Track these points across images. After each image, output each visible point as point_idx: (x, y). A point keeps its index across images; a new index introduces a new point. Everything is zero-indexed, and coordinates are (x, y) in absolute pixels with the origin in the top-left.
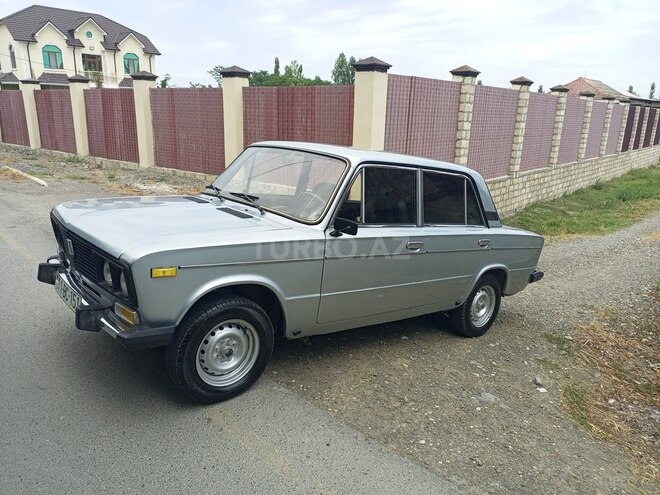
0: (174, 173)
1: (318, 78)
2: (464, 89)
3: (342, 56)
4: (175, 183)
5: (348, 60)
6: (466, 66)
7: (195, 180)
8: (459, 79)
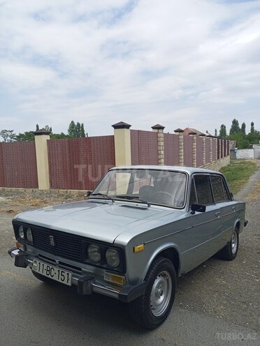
0: (4, 190)
1: (62, 133)
2: (159, 135)
3: (72, 122)
4: (6, 196)
5: (76, 124)
6: (158, 125)
7: (18, 193)
8: (156, 131)
